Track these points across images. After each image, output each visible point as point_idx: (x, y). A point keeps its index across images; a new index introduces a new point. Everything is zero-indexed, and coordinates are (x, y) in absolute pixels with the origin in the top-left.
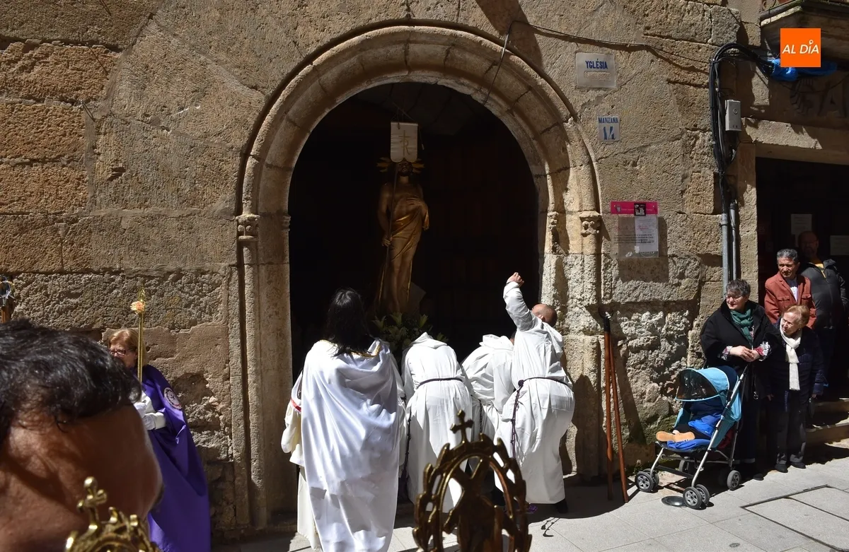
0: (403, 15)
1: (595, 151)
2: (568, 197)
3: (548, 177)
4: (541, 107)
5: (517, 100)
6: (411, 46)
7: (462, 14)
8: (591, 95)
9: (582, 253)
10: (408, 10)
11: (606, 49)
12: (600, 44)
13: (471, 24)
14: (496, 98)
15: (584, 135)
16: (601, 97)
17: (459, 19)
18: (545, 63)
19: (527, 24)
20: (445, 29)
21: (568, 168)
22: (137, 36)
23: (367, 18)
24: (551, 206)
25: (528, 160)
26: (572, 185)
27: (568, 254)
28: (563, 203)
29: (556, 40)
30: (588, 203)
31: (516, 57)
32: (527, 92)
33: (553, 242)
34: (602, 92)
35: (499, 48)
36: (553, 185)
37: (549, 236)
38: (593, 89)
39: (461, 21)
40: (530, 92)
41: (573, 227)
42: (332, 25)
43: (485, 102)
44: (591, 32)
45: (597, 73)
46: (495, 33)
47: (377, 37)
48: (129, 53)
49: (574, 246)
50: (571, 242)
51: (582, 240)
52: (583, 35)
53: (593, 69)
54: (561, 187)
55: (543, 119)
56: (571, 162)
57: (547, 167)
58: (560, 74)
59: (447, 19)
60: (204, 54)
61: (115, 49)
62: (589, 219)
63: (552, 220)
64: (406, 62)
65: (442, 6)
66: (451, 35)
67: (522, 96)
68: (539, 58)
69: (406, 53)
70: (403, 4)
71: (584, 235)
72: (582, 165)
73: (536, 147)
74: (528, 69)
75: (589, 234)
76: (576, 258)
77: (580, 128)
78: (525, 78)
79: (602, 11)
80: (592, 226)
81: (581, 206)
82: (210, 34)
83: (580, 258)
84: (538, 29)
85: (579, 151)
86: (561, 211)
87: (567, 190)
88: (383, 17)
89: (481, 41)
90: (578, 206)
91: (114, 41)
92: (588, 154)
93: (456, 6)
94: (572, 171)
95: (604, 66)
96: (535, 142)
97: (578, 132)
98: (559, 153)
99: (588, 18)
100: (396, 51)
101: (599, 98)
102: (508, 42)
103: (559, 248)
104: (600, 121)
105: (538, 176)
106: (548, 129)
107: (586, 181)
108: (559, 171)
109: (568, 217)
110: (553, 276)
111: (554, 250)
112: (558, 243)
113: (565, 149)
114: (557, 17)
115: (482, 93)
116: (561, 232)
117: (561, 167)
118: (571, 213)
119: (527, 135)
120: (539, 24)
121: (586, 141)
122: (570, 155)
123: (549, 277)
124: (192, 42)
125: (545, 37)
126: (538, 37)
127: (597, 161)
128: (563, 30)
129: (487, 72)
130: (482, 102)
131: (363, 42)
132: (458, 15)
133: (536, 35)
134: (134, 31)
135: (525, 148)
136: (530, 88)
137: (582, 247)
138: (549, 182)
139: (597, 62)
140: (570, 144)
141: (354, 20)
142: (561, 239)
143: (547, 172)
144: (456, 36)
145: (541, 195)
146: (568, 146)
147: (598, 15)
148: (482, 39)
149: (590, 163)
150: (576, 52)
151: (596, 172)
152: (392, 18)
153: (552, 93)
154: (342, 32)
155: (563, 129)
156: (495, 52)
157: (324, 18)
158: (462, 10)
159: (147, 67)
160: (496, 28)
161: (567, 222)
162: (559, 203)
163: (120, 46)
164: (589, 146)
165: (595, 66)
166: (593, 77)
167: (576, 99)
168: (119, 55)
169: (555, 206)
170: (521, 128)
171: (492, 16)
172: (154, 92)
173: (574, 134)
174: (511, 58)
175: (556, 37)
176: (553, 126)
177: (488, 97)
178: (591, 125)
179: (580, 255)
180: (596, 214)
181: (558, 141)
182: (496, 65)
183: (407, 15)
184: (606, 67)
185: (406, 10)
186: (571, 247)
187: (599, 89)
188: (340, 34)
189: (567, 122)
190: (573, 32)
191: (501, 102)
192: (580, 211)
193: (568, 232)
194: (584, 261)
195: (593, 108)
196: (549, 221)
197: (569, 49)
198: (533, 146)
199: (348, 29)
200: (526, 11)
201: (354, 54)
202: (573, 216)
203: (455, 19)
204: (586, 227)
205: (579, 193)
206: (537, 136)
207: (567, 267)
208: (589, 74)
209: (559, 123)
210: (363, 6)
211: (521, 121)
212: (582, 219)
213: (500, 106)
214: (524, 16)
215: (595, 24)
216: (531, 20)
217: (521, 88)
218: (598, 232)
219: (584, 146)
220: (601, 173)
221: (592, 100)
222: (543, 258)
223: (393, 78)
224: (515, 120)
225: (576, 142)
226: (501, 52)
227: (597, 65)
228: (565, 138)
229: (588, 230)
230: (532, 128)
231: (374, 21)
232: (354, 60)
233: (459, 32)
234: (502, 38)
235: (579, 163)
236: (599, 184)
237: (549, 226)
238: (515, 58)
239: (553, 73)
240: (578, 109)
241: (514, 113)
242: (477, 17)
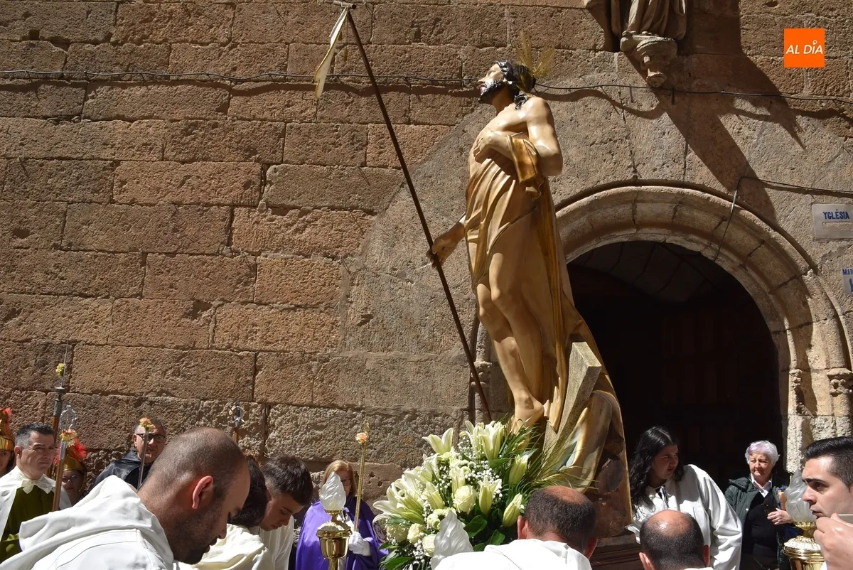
0: (630, 176)
1: (841, 305)
2: (812, 354)
3: (788, 332)
4: (776, 261)
5: (750, 255)
6: (639, 204)
7: (688, 172)
8: (833, 246)
9: (833, 415)
10: (635, 171)
11: (846, 198)
12: (839, 194)
13: (698, 181)
14: (727, 253)
15: (826, 288)
16: (845, 247)
17: (686, 178)
18: (778, 216)
19: (756, 179)
20: (671, 188)
21: (810, 323)
22: (390, 202)
23: (596, 180)
24: (793, 363)
25: (765, 317)
26: (816, 341)
27: (816, 416)
28: (806, 361)
29: (788, 193)
30: (836, 359)
31: (747, 212)
32: (760, 247)
33: (798, 402)
34: (844, 243)
35: (727, 203)
36: (794, 341)
37: (792, 396)
38: (834, 240)
39: (687, 179)
40: (763, 246)
41: (820, 386)
42: (562, 188)
43: (716, 258)
44: (829, 182)
45: (837, 224)
46: (723, 190)
47: (606, 198)
48: (382, 216)
49: (823, 406)
50: (819, 403)
51: (832, 400)
52: (818, 186)
53: (832, 220)
54: (805, 343)
55: (779, 274)
56: (813, 317)
57: (786, 322)
58: (795, 227)
59: (673, 178)
60: (447, 216)
61: (371, 213)
62: (839, 376)
63: (795, 378)
64: (634, 220)
65: (668, 167)
66: (678, 192)
67: (754, 250)
68: (772, 211)
69: (634, 213)
70: (630, 167)
71: (834, 395)
72: (826, 319)
73: (773, 301)
74: (759, 222)
75: (841, 393)
76: (826, 420)
77: (821, 280)
78: (756, 231)
79: (839, 161)
80: (843, 384)
81: (828, 363)
82: (452, 198)
83: (830, 420)
84: (769, 183)
85: (822, 304)
86: (806, 370)
87: (810, 346)
88: (611, 179)
89: (709, 198)
90: (825, 363)
91: (370, 207)
92: (833, 307)
93: (682, 166)
94: (815, 326)
95: (844, 216)
96: (771, 297)
97: (820, 285)
98: (799, 308)
99: (822, 169)
100: (624, 211)
101: (842, 249)
102: (737, 197)
103: (804, 409)
104: (845, 272)
105: (776, 332)
106: (785, 283)
107: (832, 336)
108: (801, 326)
109: (814, 375)
110: (800, 439)
111: (799, 411)
112: (803, 403)
113: (805, 303)
114: (788, 171)
115: (712, 249)
116: (806, 392)
117: (803, 322)
118: (817, 371)
119: (762, 289)
120: (770, 179)
121: (830, 293)
122: (811, 309)
123: (794, 441)
124: (437, 206)
125: (775, 191)
126: (769, 192)
127: (844, 314)
128: (796, 182)
129: (716, 228)
130: (712, 259)
131: (592, 202)
132: (684, 174)
133: (766, 189)
134: (387, 198)
135: (760, 302)
136: (763, 242)
137: (833, 408)
138: (790, 337)
139: (836, 212)
140: (812, 298)
141: (583, 183)
142: (806, 399)
143: (787, 327)
144: (683, 194)
145: (781, 353)
146: (809, 300)
147: (833, 166)
148: (709, 195)
149: (836, 316)
150: (812, 204)
151: (844, 326)
152: (619, 179)
153: (787, 246)
154: (572, 194)
155: (802, 282)
156: (724, 207)
157: (555, 181)
158: (689, 169)
159: (397, 227)
160: (724, 185)
161: (813, 381)
162: (802, 360)
163: (375, 211)
164: (833, 299)
165: (834, 216)
166: (833, 227)
167: (816, 252)
168: (374, 218)
169: (798, 363)
170: (755, 282)
171: (718, 174)
172: (402, 249)
173: (815, 287)
174: (741, 213)
175: (789, 190)
176: (791, 279)
177: (718, 253)
178: (834, 276)
179: (831, 417)
180: (848, 371)
181: (797, 294)
182: (726, 220)
183: (634, 177)
184: (848, 217)
185: (633, 172)
186: (819, 408)
187: (841, 240)
188: (570, 196)
189: (806, 274)
190: (807, 184)
191: (732, 256)
192: (827, 369)
193: (814, 392)
194: (835, 424)
195: (834, 259)
196: (792, 379)
197: (803, 201)
198: (769, 301)
199: (578, 191)
200: (754, 167)
201: (583, 214)
202: (819, 375)
203: (682, 178)
204: (836, 386)
205: (826, 350)
206: (774, 290)
207: (815, 431)
208: (827, 225)
209: (797, 276)
210: (591, 170)
211: (754, 275)
212: (831, 377)
213: (733, 261)
214: (753, 172)
215: (831, 175)
216: (761, 175)
217: (753, 243)
218: (851, 391)
219: (827, 299)
220: (849, 327)
221: (833, 251)
222: (787, 420)
223: (621, 237)
224: (749, 275)
225: (817, 294)
226: (730, 208)
227: (837, 215)
228: (805, 292)
229: (838, 389)
230: (767, 282)
231: (602, 182)
232: (583, 220)
233: (686, 190)
234: (730, 194)
235: (822, 317)
236: (848, 339)
237: (791, 384)
238: (745, 213)
239: (787, 226)
240: (818, 261)
241: (747, 268)
242: (703, 174)
